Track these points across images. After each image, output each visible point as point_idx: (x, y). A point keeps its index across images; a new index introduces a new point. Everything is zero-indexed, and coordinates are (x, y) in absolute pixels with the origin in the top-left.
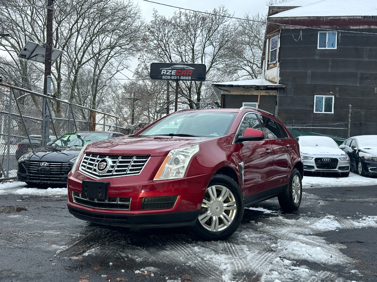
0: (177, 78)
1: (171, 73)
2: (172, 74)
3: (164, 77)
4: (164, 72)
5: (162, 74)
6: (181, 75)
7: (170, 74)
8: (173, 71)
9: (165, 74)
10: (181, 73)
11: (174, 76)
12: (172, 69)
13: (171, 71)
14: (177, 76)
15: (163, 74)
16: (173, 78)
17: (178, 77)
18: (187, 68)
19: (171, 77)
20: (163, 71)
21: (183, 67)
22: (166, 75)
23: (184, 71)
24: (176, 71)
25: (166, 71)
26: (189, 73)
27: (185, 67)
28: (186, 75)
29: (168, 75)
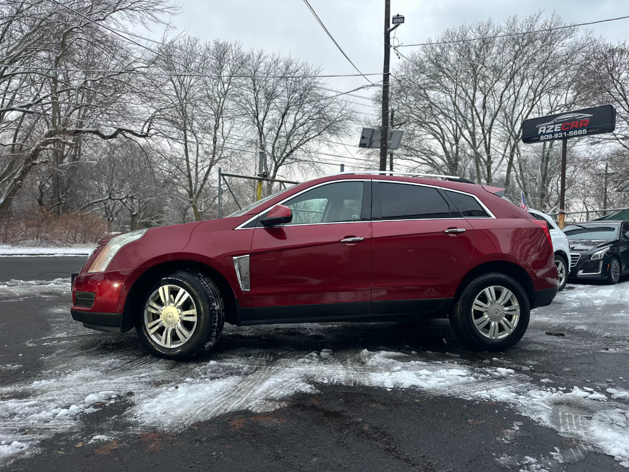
0: (563, 135)
1: (553, 129)
2: (556, 130)
3: (542, 138)
4: (543, 129)
5: (539, 133)
6: (569, 129)
7: (552, 131)
8: (556, 125)
9: (544, 132)
10: (569, 126)
11: (558, 132)
12: (555, 124)
13: (553, 126)
14: (563, 133)
15: (542, 133)
16: (556, 136)
17: (565, 133)
18: (580, 116)
19: (553, 135)
20: (541, 128)
21: (573, 116)
22: (546, 134)
23: (575, 122)
24: (561, 125)
25: (545, 128)
26: (583, 124)
27: (576, 115)
28: (578, 128)
29: (548, 134)
